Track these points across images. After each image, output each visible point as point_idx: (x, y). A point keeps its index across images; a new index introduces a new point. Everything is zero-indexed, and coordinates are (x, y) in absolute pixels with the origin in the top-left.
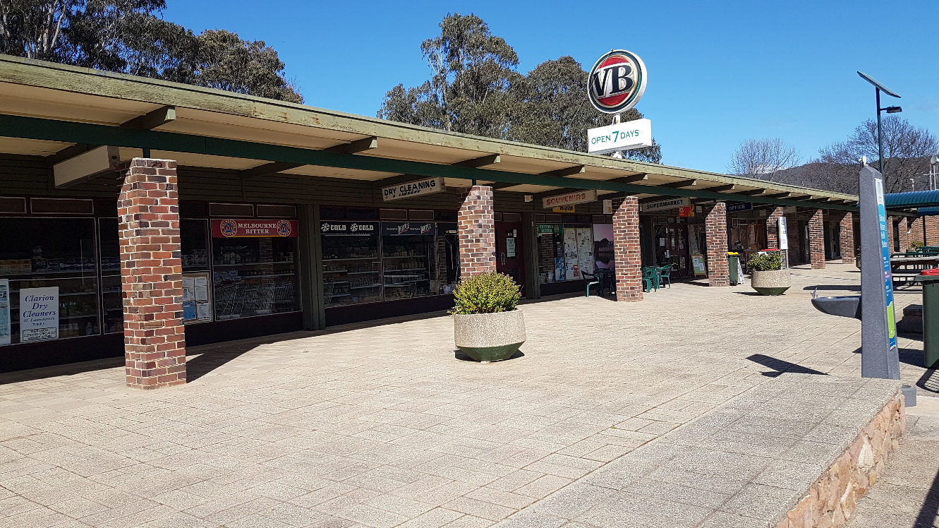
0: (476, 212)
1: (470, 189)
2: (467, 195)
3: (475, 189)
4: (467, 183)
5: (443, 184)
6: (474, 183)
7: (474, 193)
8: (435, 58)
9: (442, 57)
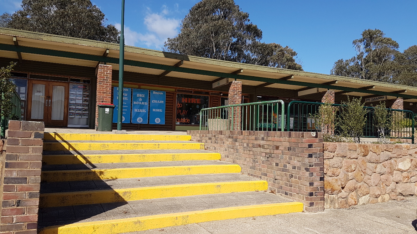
0: (398, 106)
1: (396, 99)
2: (395, 101)
3: (398, 99)
4: (395, 97)
5: (386, 98)
6: (397, 98)
7: (398, 101)
8: (359, 47)
9: (362, 46)
